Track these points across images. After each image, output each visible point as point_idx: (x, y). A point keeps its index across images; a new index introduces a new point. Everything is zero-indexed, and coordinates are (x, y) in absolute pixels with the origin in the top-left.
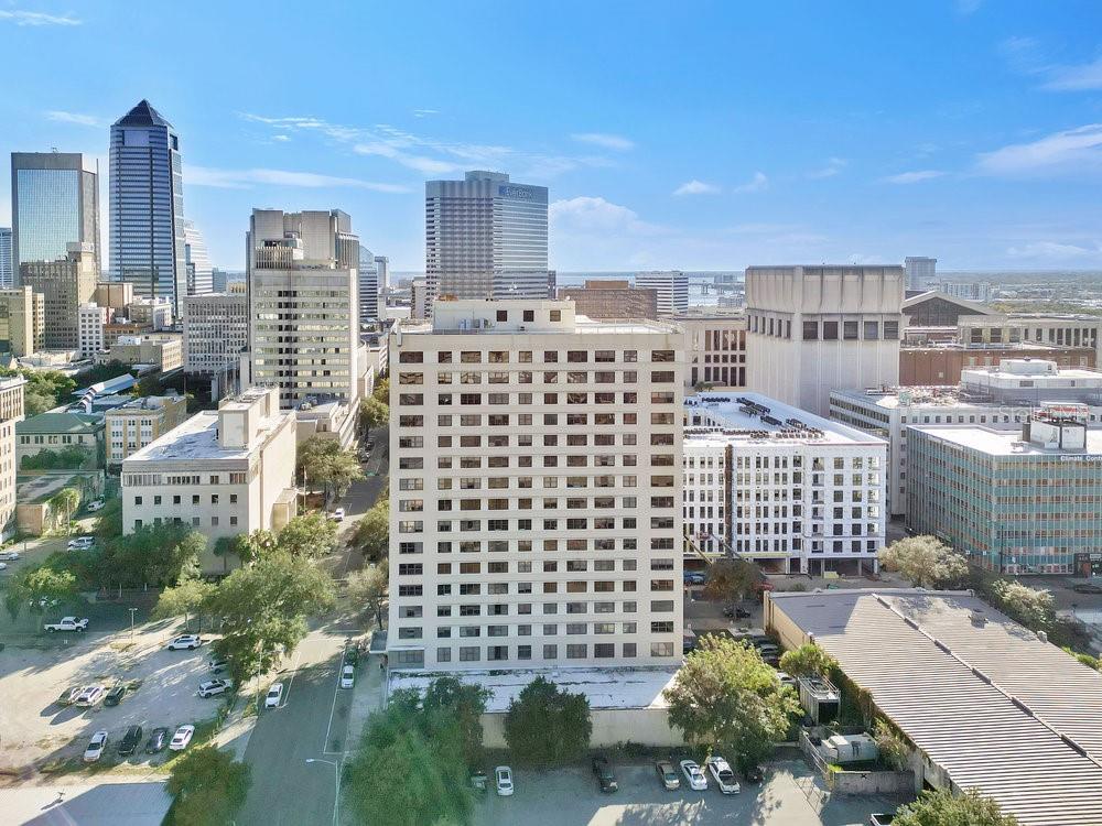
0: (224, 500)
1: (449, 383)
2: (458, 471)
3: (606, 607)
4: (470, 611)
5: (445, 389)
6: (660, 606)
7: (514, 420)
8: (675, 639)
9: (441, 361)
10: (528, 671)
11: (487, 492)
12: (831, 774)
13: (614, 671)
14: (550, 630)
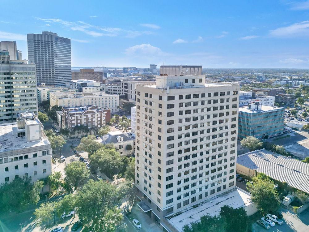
0: (40, 163)
1: (182, 107)
2: (184, 139)
3: (220, 175)
4: (186, 188)
5: (181, 109)
6: (232, 171)
7: (199, 118)
8: (234, 180)
9: (180, 99)
10: (202, 203)
11: (191, 145)
12: (296, 209)
13: (223, 195)
14: (207, 187)
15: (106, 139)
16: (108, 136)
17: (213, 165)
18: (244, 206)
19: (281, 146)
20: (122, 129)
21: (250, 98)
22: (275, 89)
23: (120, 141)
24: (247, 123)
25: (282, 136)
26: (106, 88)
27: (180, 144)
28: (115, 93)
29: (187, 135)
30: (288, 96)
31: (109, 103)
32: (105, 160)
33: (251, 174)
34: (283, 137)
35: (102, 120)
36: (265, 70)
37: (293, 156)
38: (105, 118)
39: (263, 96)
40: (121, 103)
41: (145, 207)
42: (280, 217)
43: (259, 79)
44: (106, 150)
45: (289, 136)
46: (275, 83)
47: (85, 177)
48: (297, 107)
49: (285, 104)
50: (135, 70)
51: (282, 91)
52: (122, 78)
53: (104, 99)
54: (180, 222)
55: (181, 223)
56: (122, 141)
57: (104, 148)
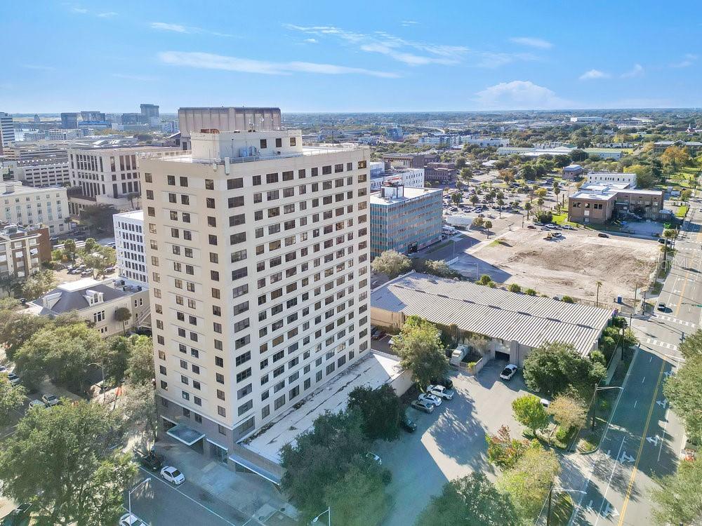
1: (261, 201)
2: (269, 271)
3: (342, 334)
4: (278, 372)
5: (258, 207)
6: (363, 321)
7: (298, 223)
8: (368, 338)
9: (255, 184)
10: (312, 394)
11: (285, 281)
12: (472, 367)
13: (350, 370)
14: (319, 362)
15: (52, 304)
16: (59, 294)
17: (328, 315)
18: (388, 382)
19: (441, 262)
20: (91, 274)
21: (382, 175)
22: (422, 153)
23: (94, 304)
24: (381, 226)
25: (441, 244)
26: (18, 170)
27: (262, 283)
28: (49, 183)
29: (275, 262)
30: (445, 167)
31: (40, 212)
32: (65, 353)
33: (395, 322)
34: (442, 246)
35: (29, 257)
36: (400, 115)
37: (460, 277)
38: (35, 251)
39: (404, 170)
40: (72, 207)
41: (188, 434)
42: (448, 386)
43: (392, 134)
44: (60, 329)
45: (451, 242)
46: (420, 142)
47: (11, 403)
48: (460, 185)
49: (441, 183)
50: (100, 120)
51: (433, 156)
52: (64, 142)
53: (22, 200)
54: (272, 442)
55: (272, 444)
56: (101, 301)
57: (52, 325)
